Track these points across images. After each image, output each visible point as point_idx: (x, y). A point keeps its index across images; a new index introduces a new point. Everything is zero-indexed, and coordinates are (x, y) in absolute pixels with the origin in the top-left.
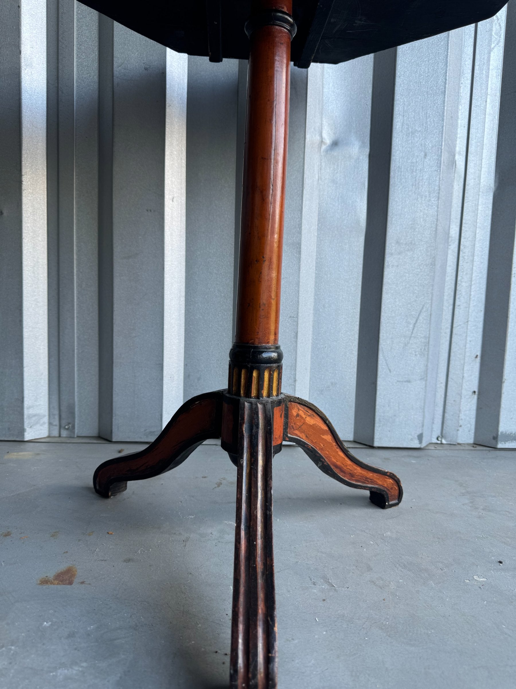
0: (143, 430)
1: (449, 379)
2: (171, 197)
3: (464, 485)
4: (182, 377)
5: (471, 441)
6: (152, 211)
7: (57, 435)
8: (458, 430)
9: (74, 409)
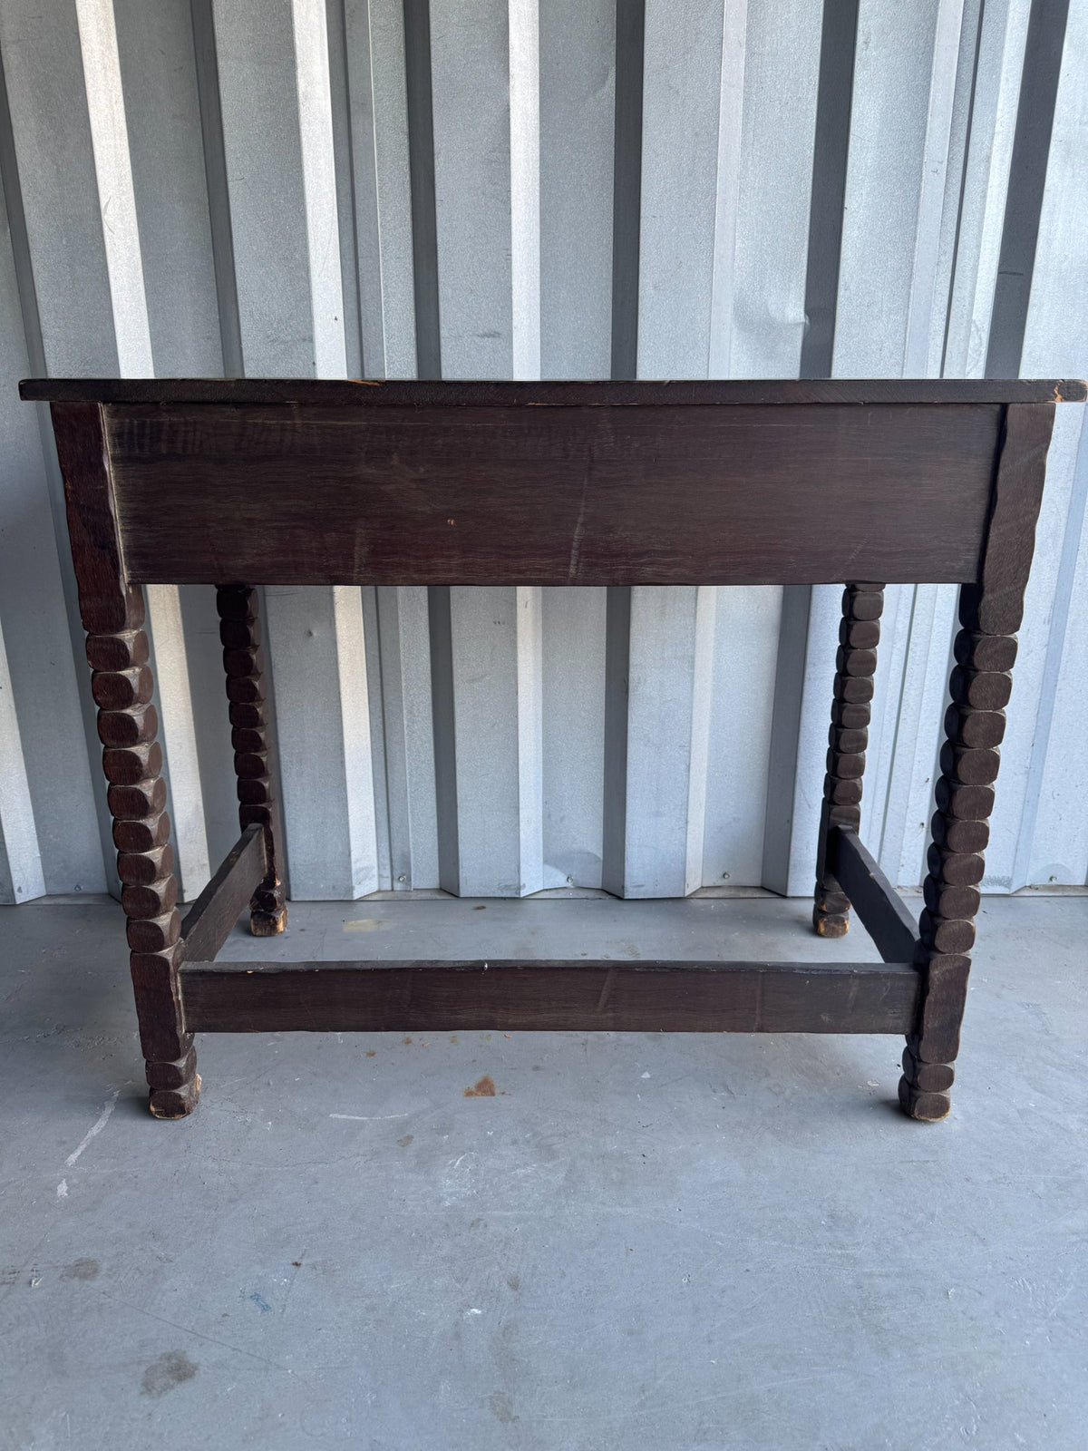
1: (889, 810)
2: (523, 602)
4: (540, 818)
6: (501, 623)
7: (390, 889)
8: (899, 871)
9: (409, 857)
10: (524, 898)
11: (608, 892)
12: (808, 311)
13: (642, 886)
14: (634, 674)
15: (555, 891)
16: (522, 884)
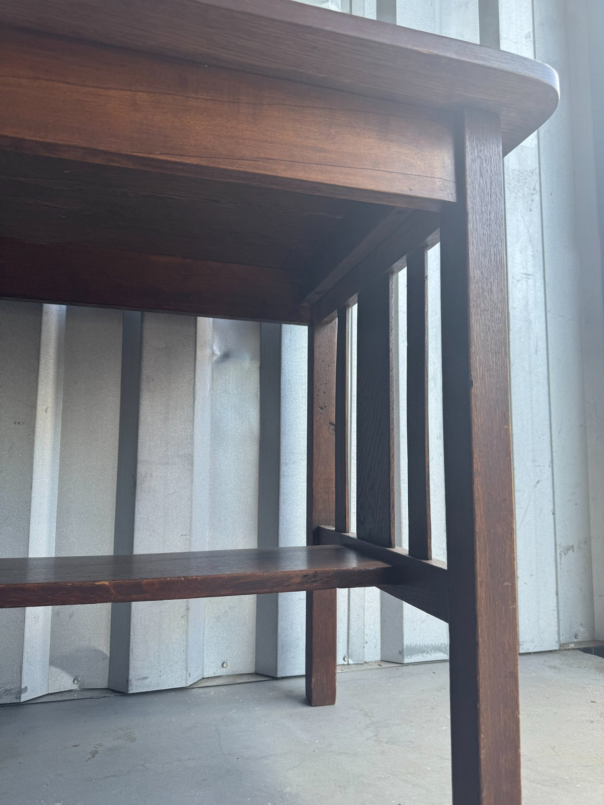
2: (44, 408)
3: (370, 714)
5: (379, 658)
6: (21, 423)
8: (364, 647)
10: (27, 703)
11: (112, 690)
13: (146, 678)
14: (141, 469)
15: (59, 694)
16: (23, 687)
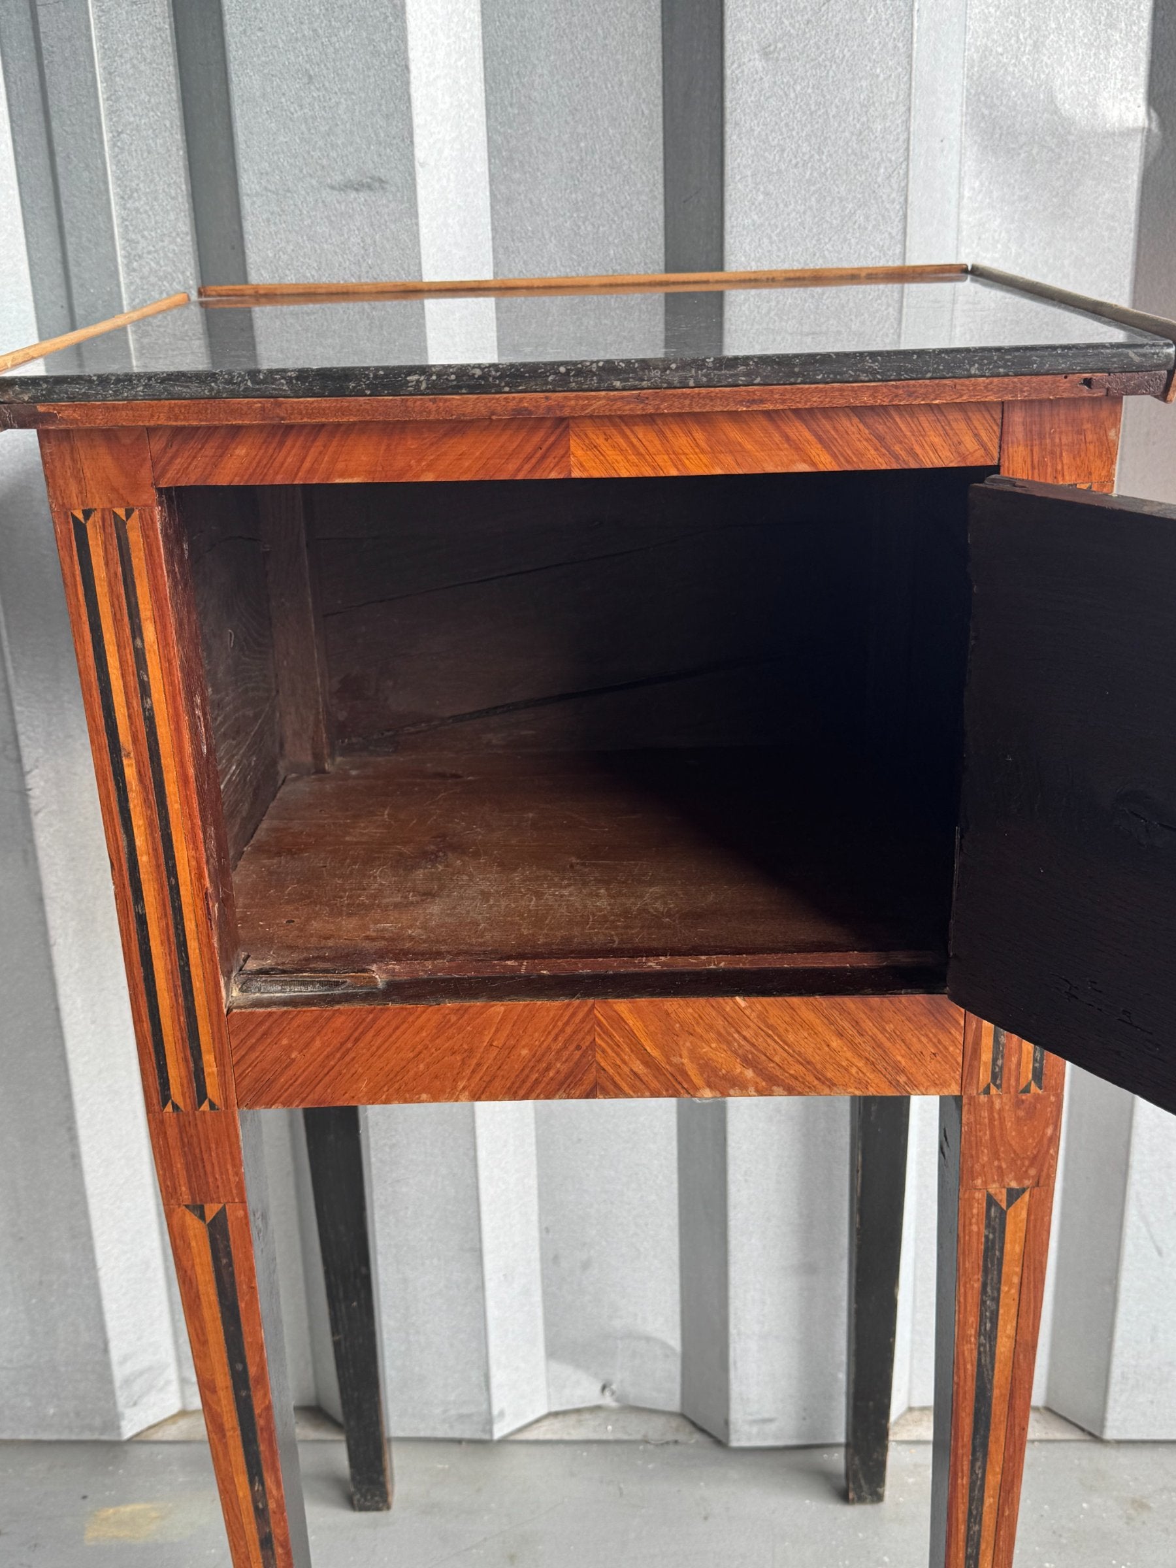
0: (438, 1411)
4: (536, 1264)
10: (503, 1441)
11: (694, 1424)
12: (1156, 98)
13: (770, 1420)
15: (573, 1419)
16: (495, 1411)
